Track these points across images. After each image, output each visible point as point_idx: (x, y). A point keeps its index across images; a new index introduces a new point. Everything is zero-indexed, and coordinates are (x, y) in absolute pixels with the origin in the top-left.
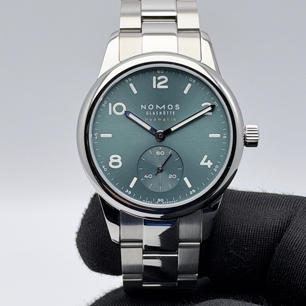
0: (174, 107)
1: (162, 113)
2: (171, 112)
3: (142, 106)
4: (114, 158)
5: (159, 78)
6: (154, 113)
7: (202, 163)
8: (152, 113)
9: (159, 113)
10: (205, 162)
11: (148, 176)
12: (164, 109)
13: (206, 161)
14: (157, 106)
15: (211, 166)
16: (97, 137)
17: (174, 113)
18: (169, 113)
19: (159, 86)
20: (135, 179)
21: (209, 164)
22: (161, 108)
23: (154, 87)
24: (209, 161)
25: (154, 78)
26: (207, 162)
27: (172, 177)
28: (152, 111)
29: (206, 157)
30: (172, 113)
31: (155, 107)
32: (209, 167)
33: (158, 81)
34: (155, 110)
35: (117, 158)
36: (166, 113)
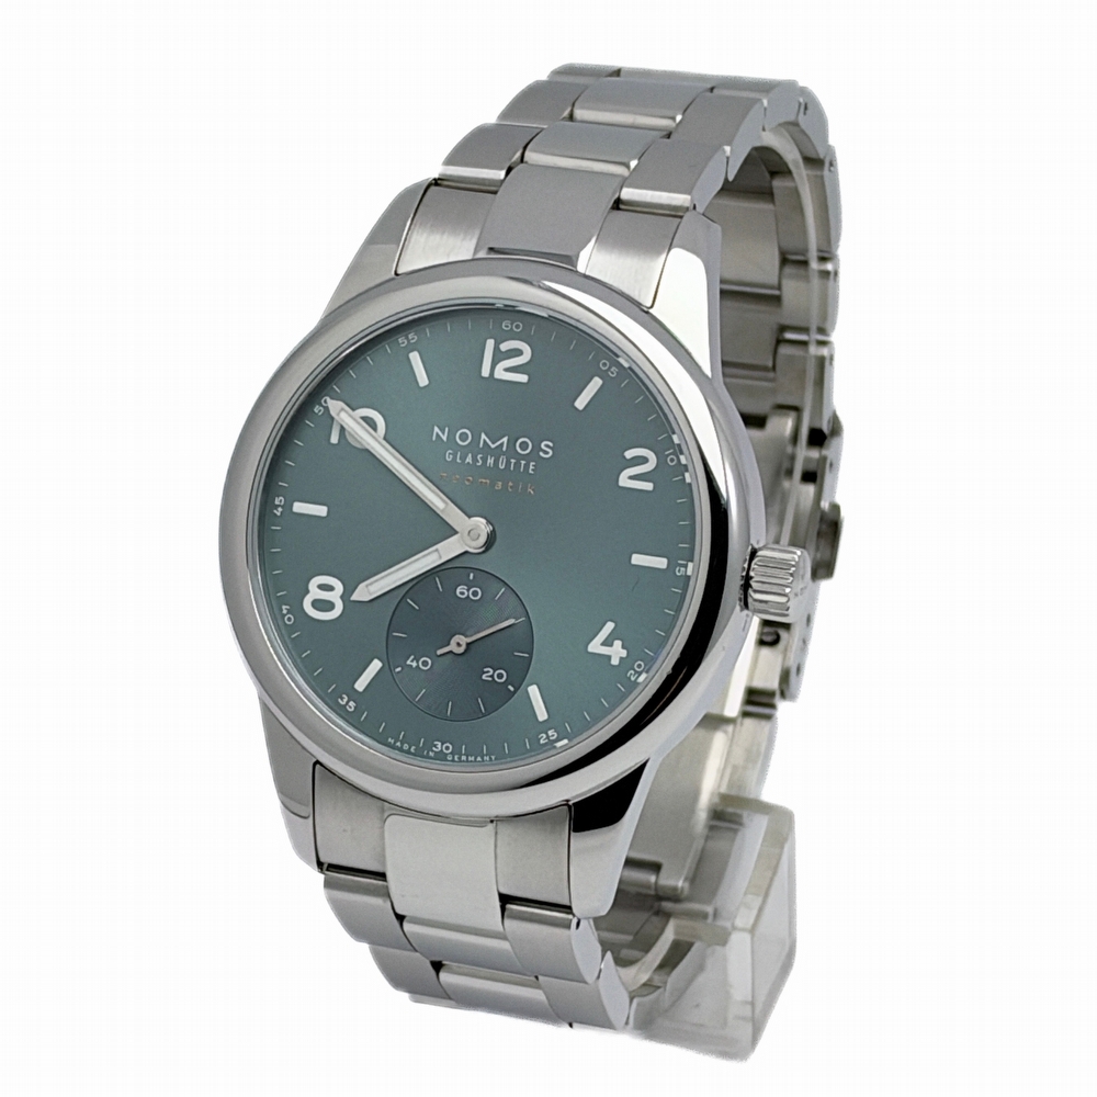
0: (537, 448)
1: (496, 462)
2: (523, 462)
3: (436, 429)
4: (320, 587)
5: (504, 347)
6: (469, 459)
7: (595, 647)
8: (463, 458)
9: (485, 460)
10: (604, 644)
11: (417, 662)
12: (504, 449)
13: (607, 643)
14: (483, 436)
15: (621, 658)
16: (280, 509)
17: (531, 467)
18: (517, 465)
19: (500, 373)
20: (376, 665)
21: (617, 652)
22: (493, 446)
23: (485, 372)
24: (618, 644)
25: (490, 343)
26: (611, 645)
27: (492, 676)
28: (465, 450)
29: (610, 626)
30: (527, 466)
31: (476, 438)
32: (615, 662)
33: (499, 356)
34: (473, 447)
35: (329, 588)
36: (508, 463)
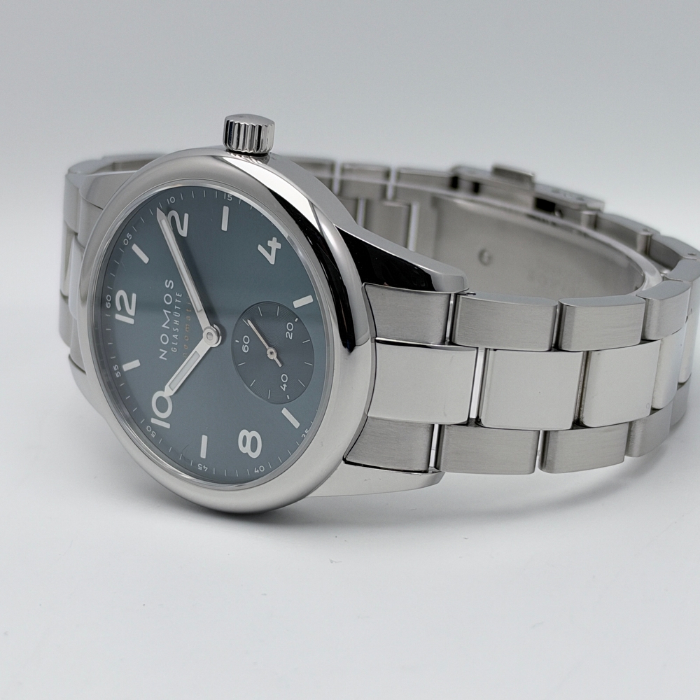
0: (169, 291)
1: (177, 318)
2: (176, 301)
3: (161, 357)
4: (244, 445)
5: (119, 308)
6: (175, 336)
7: (271, 259)
8: (175, 341)
9: (176, 326)
10: (270, 253)
11: (284, 383)
12: (170, 312)
13: (269, 250)
14: (164, 326)
15: (271, 240)
16: (204, 467)
17: (178, 295)
18: (178, 304)
19: (132, 311)
20: (285, 412)
21: (273, 244)
22: (169, 320)
23: (131, 321)
24: (270, 243)
25: (118, 317)
26: (271, 248)
27: (290, 332)
28: (172, 340)
29: (260, 248)
30: (178, 298)
31: (165, 331)
32: (278, 245)
33: (124, 312)
34: (170, 333)
35: (245, 438)
36: (177, 310)
